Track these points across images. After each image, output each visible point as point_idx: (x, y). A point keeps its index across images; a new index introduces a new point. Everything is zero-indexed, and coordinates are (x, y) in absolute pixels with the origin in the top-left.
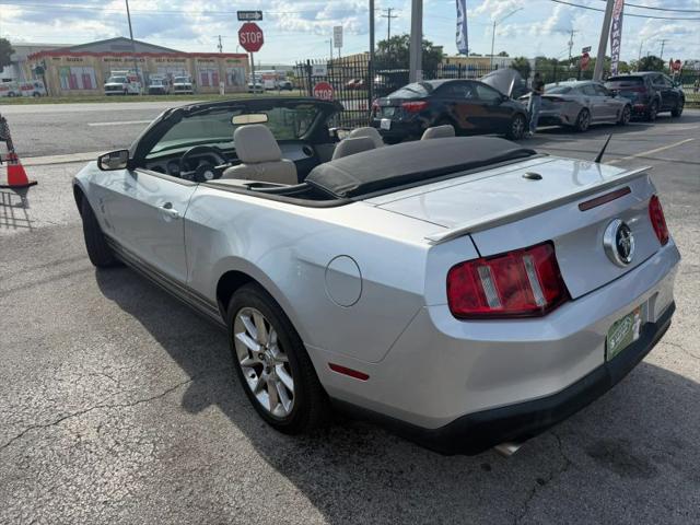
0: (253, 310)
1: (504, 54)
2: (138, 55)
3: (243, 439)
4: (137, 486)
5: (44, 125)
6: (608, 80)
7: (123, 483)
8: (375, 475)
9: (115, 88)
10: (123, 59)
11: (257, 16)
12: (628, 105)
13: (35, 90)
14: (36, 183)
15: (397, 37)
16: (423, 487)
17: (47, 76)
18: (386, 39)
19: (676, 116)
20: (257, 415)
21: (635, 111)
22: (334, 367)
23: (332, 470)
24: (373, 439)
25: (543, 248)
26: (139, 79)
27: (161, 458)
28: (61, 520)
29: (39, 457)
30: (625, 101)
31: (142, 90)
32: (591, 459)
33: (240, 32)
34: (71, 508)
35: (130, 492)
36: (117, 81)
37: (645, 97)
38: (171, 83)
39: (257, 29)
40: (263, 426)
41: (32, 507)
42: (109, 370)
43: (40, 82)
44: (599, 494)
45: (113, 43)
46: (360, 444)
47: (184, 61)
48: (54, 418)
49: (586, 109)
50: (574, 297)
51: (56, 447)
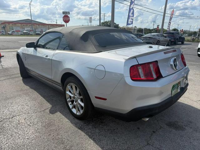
0: (72, 84)
1: (136, 27)
2: (33, 24)
3: (68, 121)
4: (37, 134)
5: (5, 41)
6: (164, 33)
7: (33, 133)
8: (107, 131)
9: (26, 33)
10: (29, 25)
11: (68, 13)
12: (170, 40)
13: (2, 33)
14: (3, 56)
15: (106, 21)
16: (121, 133)
17: (6, 29)
18: (103, 22)
19: (183, 43)
20: (72, 115)
21: (172, 42)
22: (96, 97)
23: (94, 129)
24: (106, 121)
25: (155, 62)
26: (33, 30)
27: (44, 127)
28: (15, 143)
29: (7, 127)
30: (169, 39)
31: (34, 34)
32: (167, 126)
33: (63, 17)
34: (17, 140)
35: (35, 136)
36: (26, 31)
37: (174, 38)
38: (42, 32)
39: (68, 17)
40: (74, 118)
41: (5, 140)
42: (27, 104)
43: (4, 31)
44: (170, 135)
45: (26, 21)
46: (102, 123)
47: (46, 26)
48: (11, 116)
49: (159, 41)
50: (163, 77)
51: (12, 124)
